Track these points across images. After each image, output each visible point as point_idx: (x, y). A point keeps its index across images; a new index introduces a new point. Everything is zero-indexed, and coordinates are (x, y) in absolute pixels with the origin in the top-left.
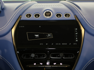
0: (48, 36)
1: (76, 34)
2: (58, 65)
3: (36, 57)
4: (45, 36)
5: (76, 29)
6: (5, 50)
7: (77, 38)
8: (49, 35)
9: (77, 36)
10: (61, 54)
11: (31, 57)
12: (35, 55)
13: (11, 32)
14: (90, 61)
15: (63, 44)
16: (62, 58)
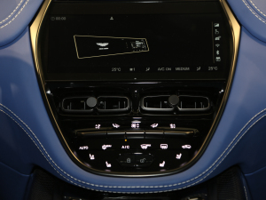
0: (135, 45)
1: (217, 39)
2: (165, 130)
3: (101, 107)
4: (126, 46)
5: (218, 25)
6: (13, 87)
7: (218, 52)
8: (138, 43)
9: (218, 45)
10: (174, 99)
11: (88, 108)
12: (99, 101)
13: (27, 33)
14: (254, 119)
15: (178, 69)
16: (176, 110)
